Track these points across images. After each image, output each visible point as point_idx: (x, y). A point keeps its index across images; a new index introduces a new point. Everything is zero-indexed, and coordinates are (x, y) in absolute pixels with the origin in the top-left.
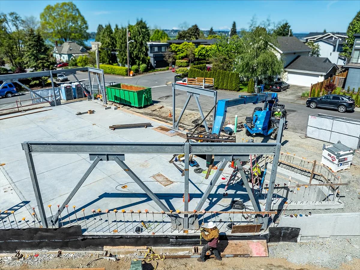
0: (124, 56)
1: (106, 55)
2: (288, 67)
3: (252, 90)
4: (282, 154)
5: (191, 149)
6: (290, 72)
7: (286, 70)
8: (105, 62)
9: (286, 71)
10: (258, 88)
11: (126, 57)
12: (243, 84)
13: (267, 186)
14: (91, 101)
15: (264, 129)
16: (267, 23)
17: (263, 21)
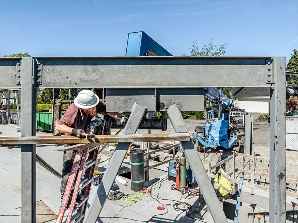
0: (66, 94)
1: (49, 95)
2: (238, 94)
3: (201, 115)
4: (261, 161)
5: (39, 74)
6: (240, 100)
7: (235, 96)
8: (47, 102)
9: (236, 99)
10: (208, 113)
11: (68, 94)
12: (190, 113)
13: (254, 208)
14: (6, 125)
15: (221, 140)
16: (210, 47)
17: (205, 46)
